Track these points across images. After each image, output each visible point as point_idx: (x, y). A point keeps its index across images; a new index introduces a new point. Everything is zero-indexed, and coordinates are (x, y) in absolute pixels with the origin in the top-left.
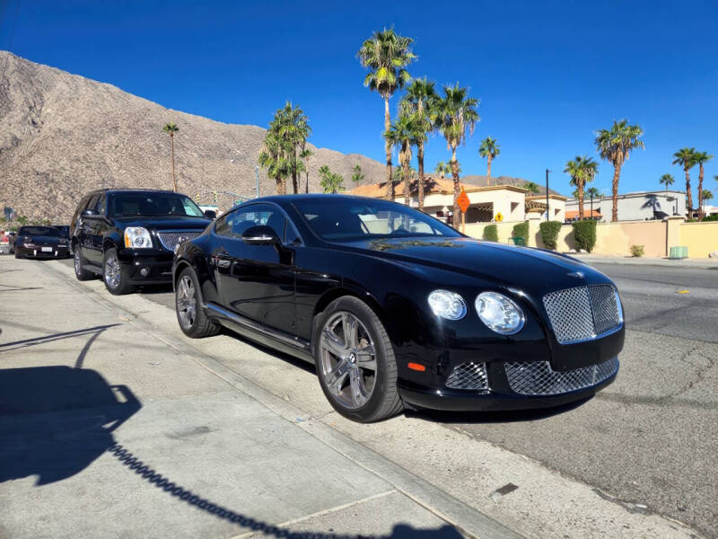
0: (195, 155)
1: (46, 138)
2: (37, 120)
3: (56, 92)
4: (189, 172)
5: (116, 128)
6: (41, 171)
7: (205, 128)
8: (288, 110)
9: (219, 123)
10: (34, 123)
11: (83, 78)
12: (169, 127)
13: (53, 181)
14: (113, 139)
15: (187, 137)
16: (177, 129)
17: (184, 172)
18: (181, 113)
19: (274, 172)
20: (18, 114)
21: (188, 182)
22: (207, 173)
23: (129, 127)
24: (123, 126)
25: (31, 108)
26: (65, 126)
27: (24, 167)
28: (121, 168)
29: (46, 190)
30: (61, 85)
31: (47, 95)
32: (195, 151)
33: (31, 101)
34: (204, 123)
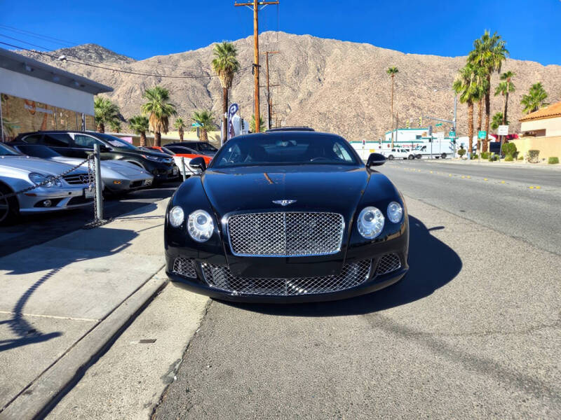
0: (425, 88)
1: (326, 90)
2: (322, 78)
3: (333, 56)
4: (419, 102)
5: (368, 75)
6: (322, 112)
7: (434, 64)
8: (486, 38)
9: (447, 57)
10: (320, 80)
11: (349, 42)
12: (391, 70)
13: (328, 118)
14: (365, 84)
15: (419, 74)
16: (397, 71)
17: (415, 102)
18: (415, 56)
19: (467, 97)
20: (311, 76)
21: (418, 110)
22: (433, 101)
23: (377, 73)
24: (373, 73)
25: (318, 70)
26: (338, 80)
27: (313, 110)
28: (369, 105)
29: (325, 124)
30: (336, 51)
31: (328, 60)
32: (425, 84)
33: (319, 65)
34: (434, 60)
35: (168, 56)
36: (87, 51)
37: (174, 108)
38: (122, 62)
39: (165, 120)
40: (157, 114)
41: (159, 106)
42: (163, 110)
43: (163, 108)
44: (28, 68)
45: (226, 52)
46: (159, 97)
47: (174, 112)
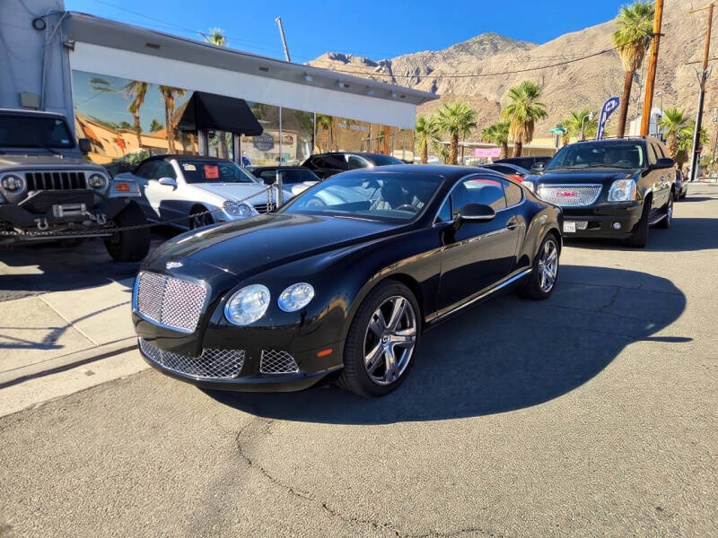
35: (582, 31)
36: (481, 43)
37: (543, 109)
38: (520, 49)
39: (530, 126)
40: (520, 118)
41: (523, 108)
42: (528, 112)
43: (528, 111)
44: (342, 85)
45: (638, 17)
46: (525, 94)
47: (543, 114)
